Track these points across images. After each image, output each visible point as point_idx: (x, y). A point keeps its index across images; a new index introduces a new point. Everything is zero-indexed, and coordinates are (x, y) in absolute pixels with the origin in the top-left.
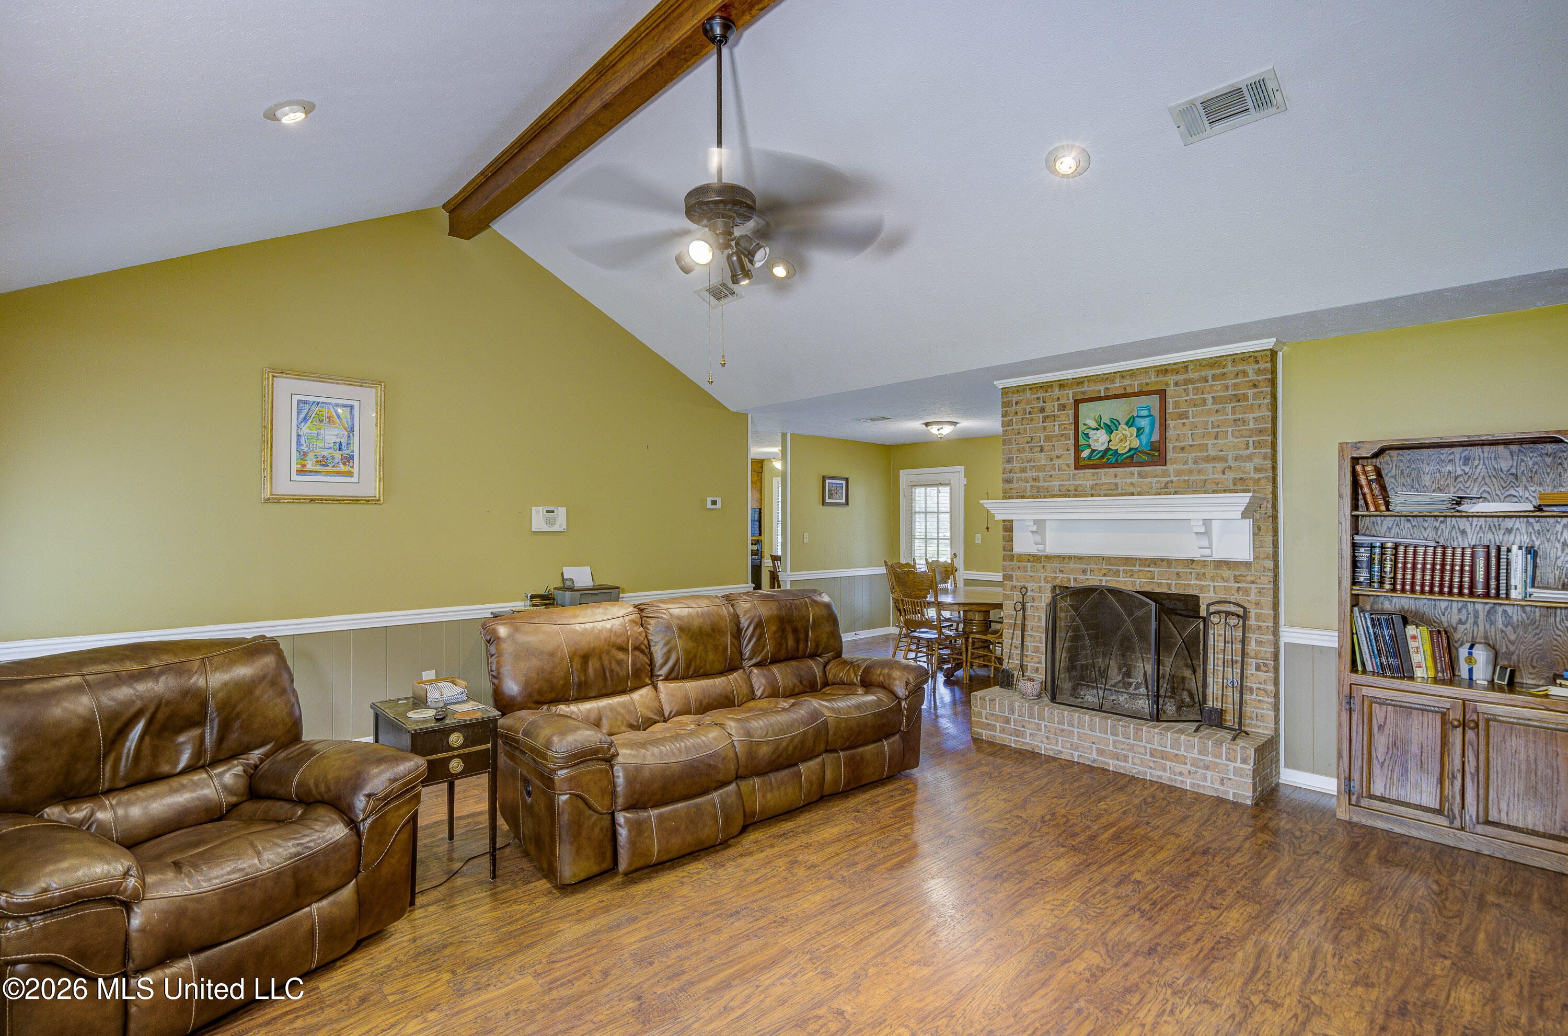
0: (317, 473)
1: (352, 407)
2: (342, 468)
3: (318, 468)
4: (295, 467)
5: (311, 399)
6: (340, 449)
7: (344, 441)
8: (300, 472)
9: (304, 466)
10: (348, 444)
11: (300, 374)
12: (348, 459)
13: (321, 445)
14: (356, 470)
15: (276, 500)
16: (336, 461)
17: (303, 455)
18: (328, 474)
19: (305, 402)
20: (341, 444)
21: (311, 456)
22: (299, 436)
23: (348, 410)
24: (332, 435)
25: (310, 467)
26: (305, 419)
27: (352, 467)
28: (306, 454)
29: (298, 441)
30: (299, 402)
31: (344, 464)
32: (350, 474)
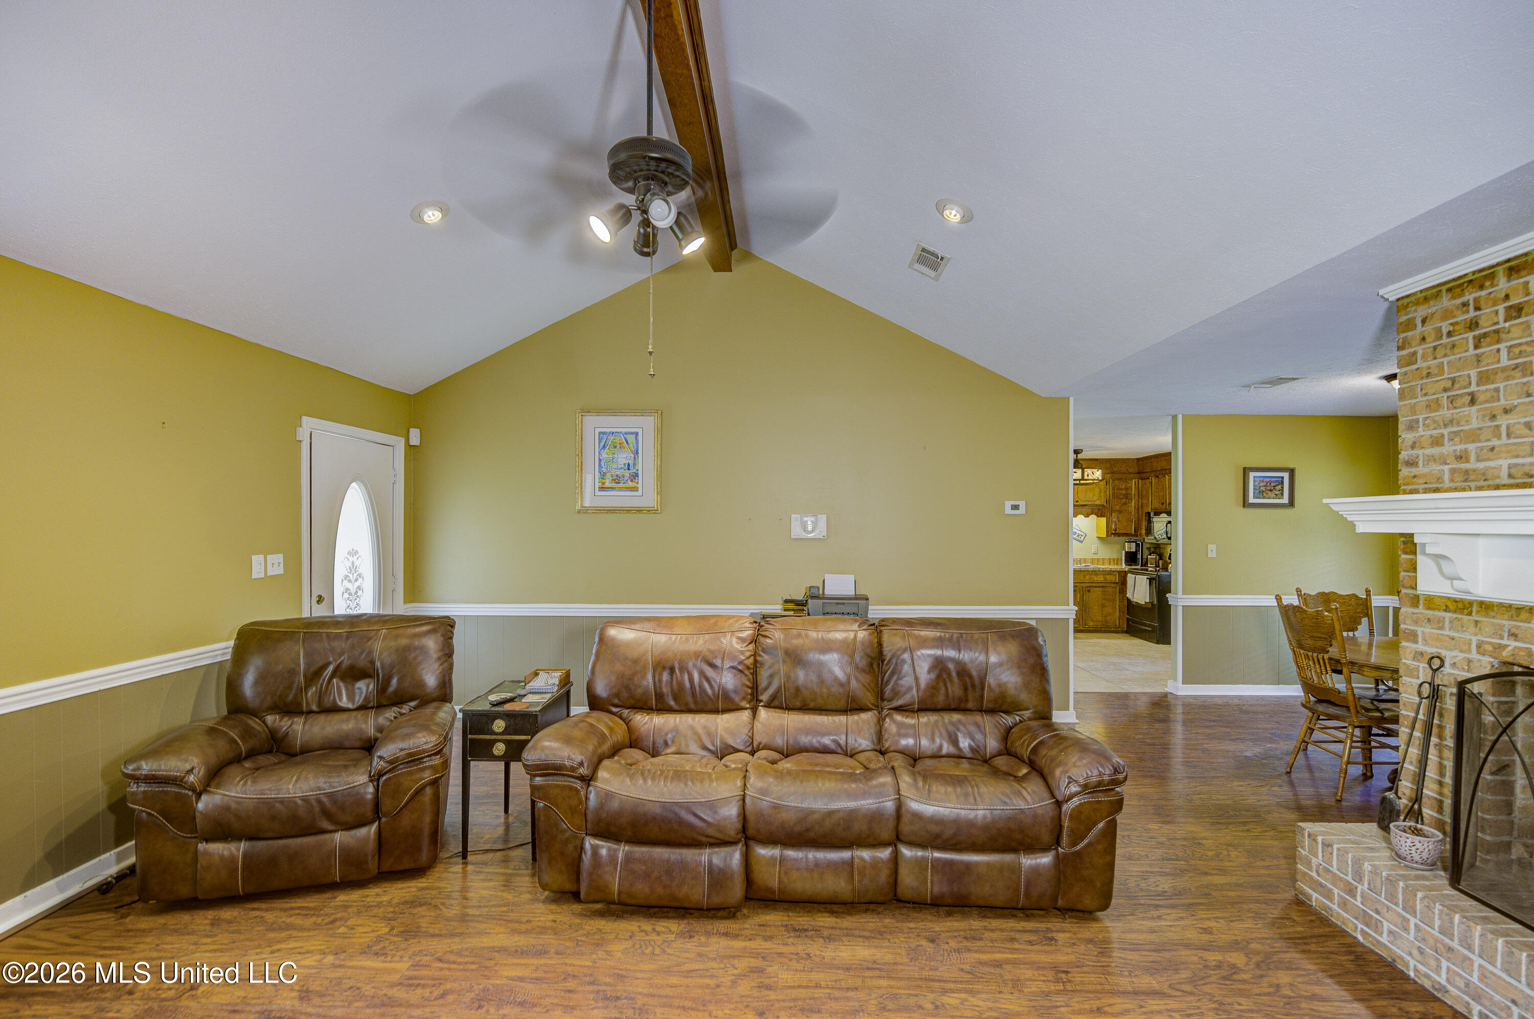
0: (613, 489)
1: (637, 434)
2: (631, 484)
3: (614, 485)
4: (598, 485)
5: (608, 430)
6: (629, 469)
7: (631, 462)
8: (602, 489)
9: (604, 484)
10: (634, 464)
11: (600, 411)
12: (635, 476)
13: (615, 466)
14: (640, 486)
15: (584, 511)
16: (626, 478)
17: (603, 475)
18: (620, 489)
19: (604, 433)
20: (629, 465)
21: (608, 475)
22: (600, 460)
23: (634, 436)
24: (623, 458)
25: (607, 485)
26: (604, 447)
27: (637, 483)
28: (605, 474)
29: (600, 464)
30: (600, 433)
31: (632, 481)
32: (635, 489)
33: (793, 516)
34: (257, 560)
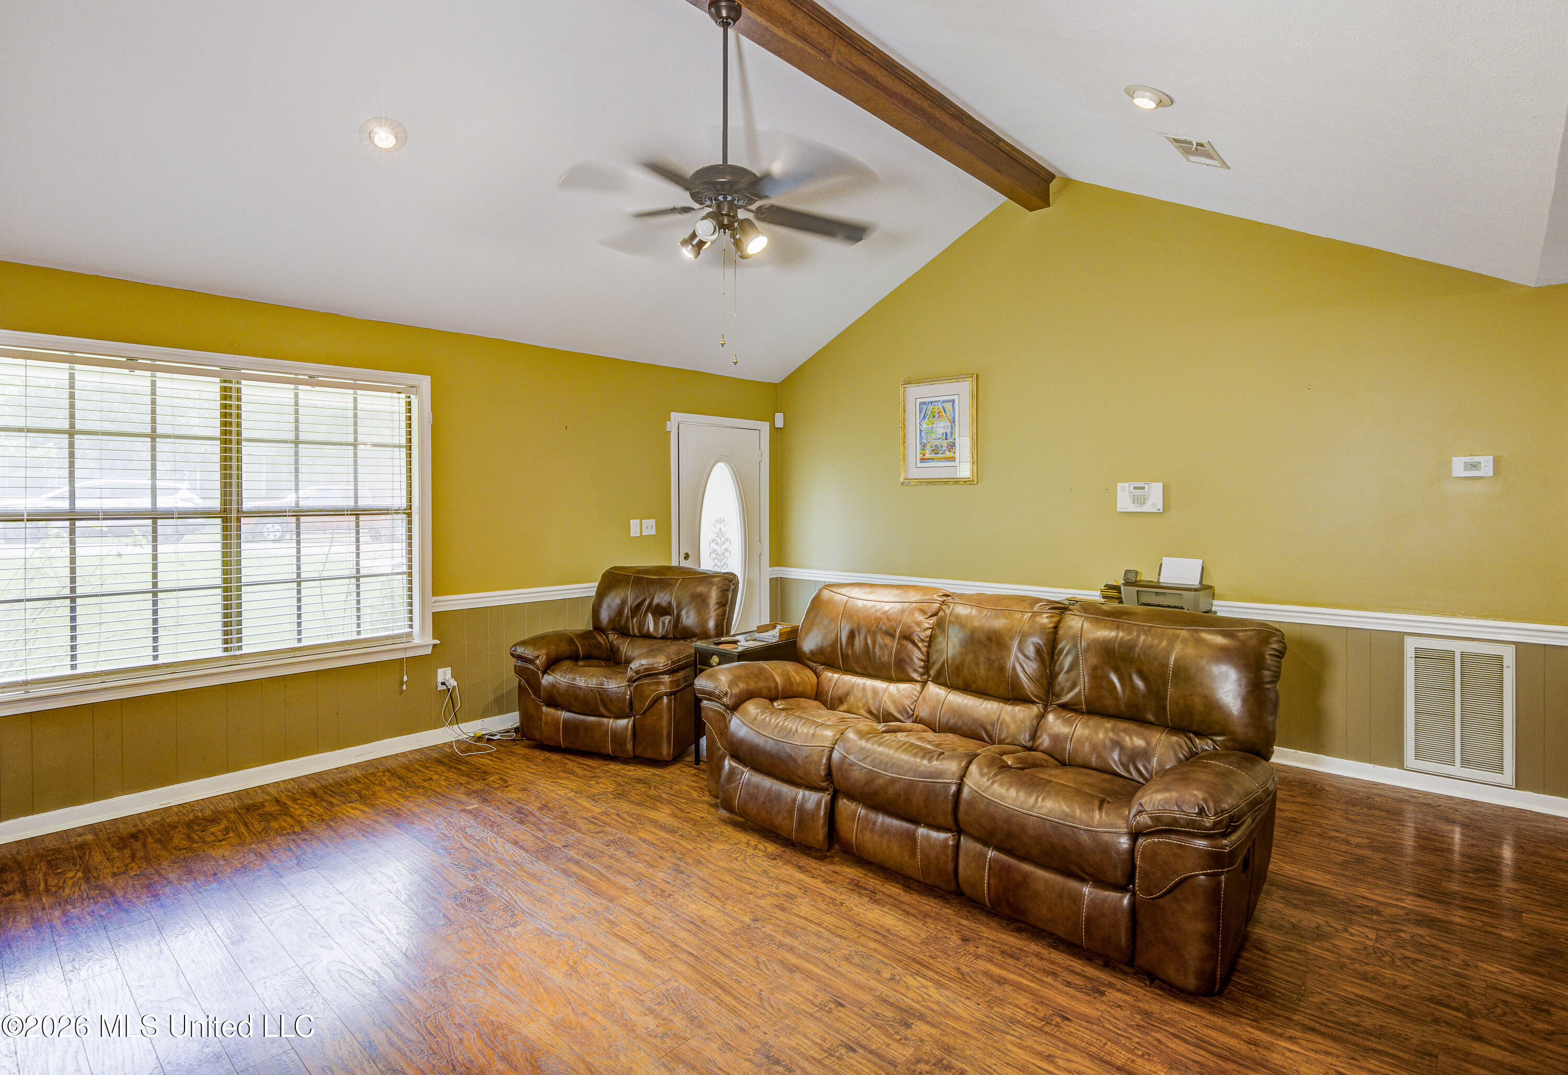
0: (932, 459)
1: (953, 401)
2: (948, 454)
3: (933, 456)
4: (919, 456)
5: (927, 400)
6: (946, 439)
7: (948, 431)
8: (923, 460)
9: (924, 455)
10: (952, 433)
11: (918, 382)
12: (952, 446)
13: (934, 437)
14: (957, 455)
15: (906, 483)
16: (944, 449)
17: (924, 446)
18: (939, 460)
19: (924, 403)
20: (946, 434)
21: (928, 446)
22: (921, 431)
23: (950, 404)
24: (941, 427)
25: (927, 456)
26: (924, 417)
27: (954, 453)
28: (925, 445)
29: (921, 436)
30: (920, 403)
31: (949, 451)
32: (953, 459)
33: (1119, 485)
34: (635, 523)
